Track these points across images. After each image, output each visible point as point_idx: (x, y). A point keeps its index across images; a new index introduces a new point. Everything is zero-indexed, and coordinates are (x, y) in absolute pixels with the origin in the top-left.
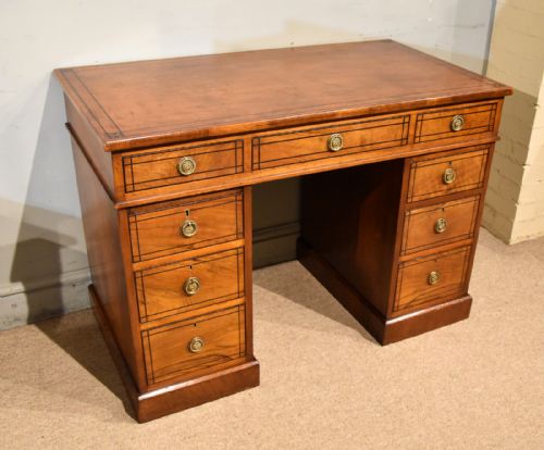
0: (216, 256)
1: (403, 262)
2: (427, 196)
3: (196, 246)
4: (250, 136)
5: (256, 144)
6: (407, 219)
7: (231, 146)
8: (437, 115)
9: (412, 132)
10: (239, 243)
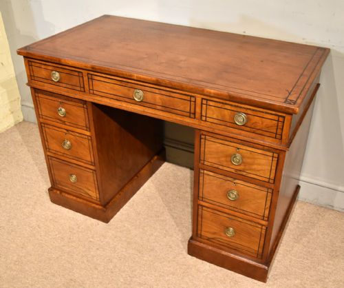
0: (77, 135)
1: (202, 206)
2: (216, 166)
3: (67, 123)
4: (86, 72)
5: (91, 79)
6: (201, 175)
7: (76, 74)
8: (220, 105)
9: (198, 110)
10: (88, 133)
